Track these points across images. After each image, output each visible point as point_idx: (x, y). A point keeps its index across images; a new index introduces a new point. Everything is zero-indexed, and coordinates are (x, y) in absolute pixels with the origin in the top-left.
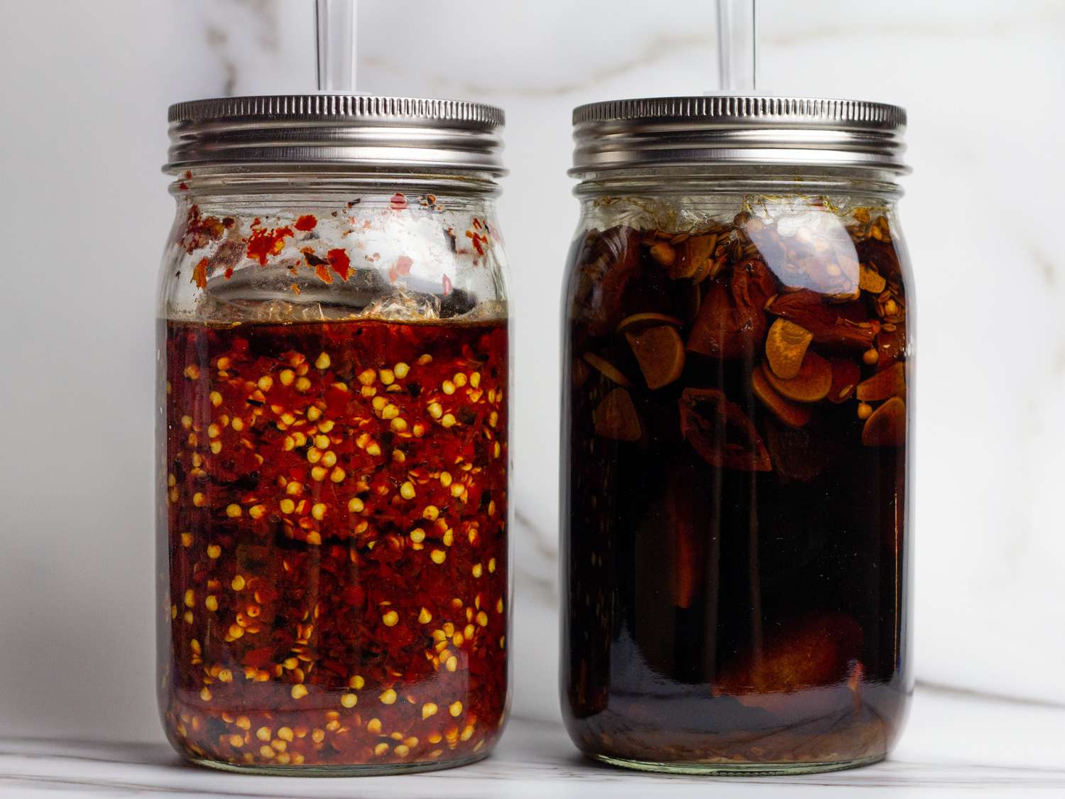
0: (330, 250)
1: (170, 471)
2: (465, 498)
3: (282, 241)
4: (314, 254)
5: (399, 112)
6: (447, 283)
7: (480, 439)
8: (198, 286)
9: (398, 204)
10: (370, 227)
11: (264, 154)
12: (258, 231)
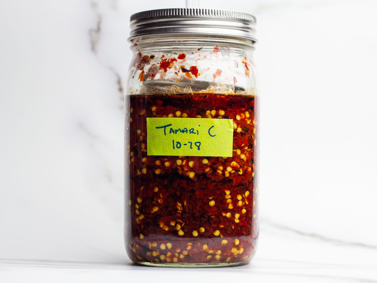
0: (191, 66)
1: (131, 150)
2: (245, 159)
3: (173, 63)
4: (185, 68)
5: (217, 15)
6: (235, 79)
7: (250, 138)
8: (141, 81)
9: (216, 49)
10: (206, 58)
11: (166, 30)
12: (164, 60)
